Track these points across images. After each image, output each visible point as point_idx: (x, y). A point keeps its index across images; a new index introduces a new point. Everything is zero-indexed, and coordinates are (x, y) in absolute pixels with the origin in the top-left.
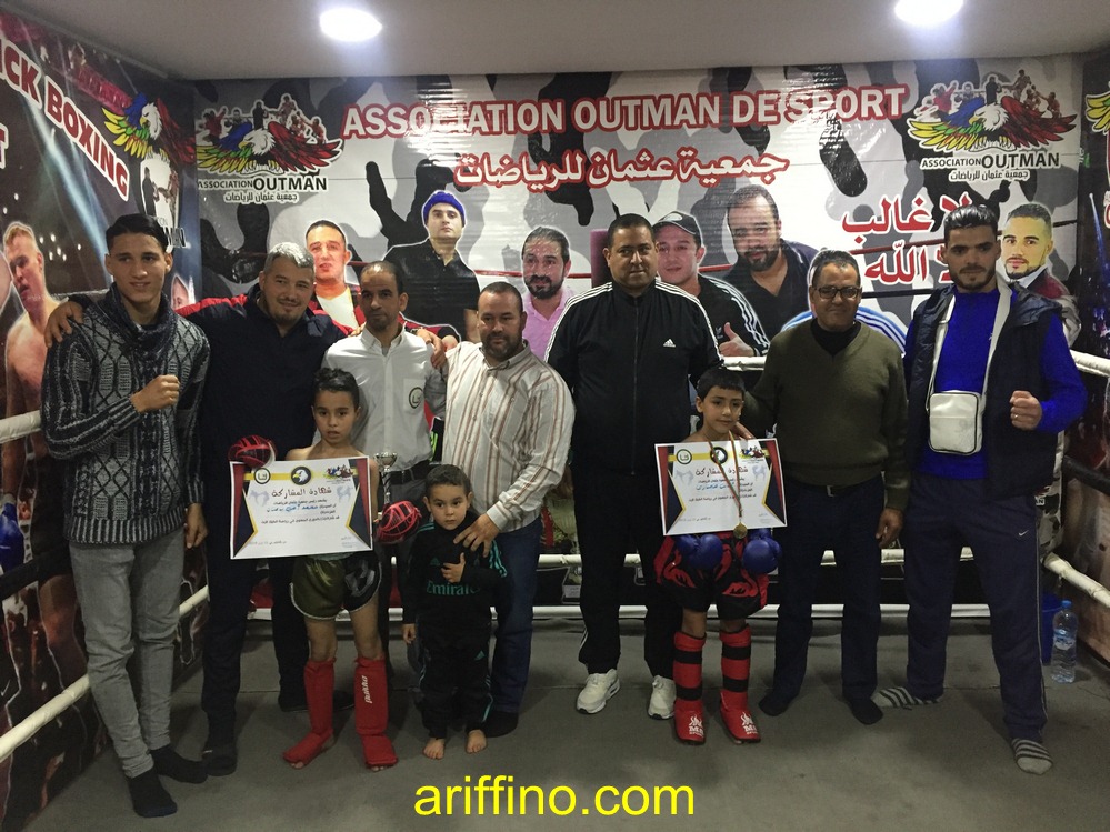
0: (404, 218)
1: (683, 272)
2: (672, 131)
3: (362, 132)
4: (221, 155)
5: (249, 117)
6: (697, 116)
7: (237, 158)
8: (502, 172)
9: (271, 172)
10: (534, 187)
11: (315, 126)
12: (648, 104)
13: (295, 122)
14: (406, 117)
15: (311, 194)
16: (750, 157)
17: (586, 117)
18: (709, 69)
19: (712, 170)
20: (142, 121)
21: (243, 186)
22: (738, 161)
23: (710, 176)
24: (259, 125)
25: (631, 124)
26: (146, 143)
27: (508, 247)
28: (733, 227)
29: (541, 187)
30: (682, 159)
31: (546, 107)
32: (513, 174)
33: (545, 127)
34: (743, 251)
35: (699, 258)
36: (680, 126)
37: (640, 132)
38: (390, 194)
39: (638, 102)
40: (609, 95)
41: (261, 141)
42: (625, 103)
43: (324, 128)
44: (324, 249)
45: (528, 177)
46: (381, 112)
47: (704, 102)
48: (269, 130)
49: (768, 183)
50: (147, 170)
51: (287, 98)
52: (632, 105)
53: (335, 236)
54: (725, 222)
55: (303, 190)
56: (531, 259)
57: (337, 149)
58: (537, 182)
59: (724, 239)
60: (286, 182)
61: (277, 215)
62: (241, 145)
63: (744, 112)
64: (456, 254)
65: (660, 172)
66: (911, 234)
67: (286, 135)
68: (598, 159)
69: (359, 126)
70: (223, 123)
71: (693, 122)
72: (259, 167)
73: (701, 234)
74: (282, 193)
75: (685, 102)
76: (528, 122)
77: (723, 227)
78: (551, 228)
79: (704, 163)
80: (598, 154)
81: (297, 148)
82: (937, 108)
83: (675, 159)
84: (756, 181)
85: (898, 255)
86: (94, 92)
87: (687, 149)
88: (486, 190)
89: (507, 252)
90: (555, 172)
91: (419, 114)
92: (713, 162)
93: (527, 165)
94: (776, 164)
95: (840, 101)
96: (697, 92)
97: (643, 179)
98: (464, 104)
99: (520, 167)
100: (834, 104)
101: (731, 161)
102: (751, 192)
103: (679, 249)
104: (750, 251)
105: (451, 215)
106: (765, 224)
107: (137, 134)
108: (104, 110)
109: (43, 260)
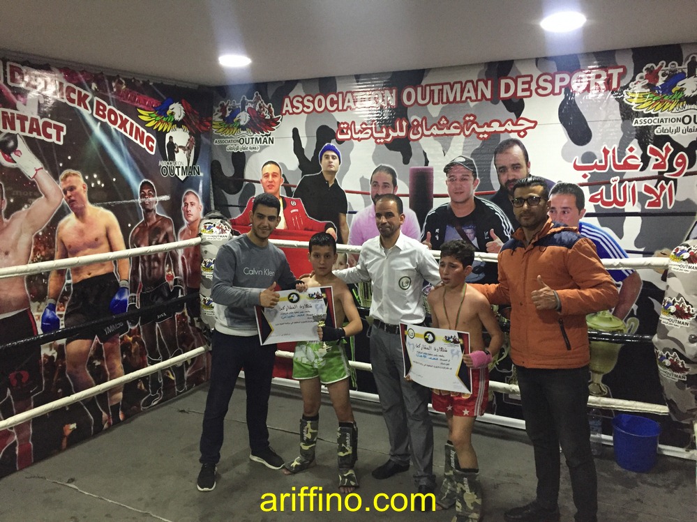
0: (310, 160)
1: (465, 194)
2: (461, 104)
3: (291, 111)
4: (226, 126)
5: (239, 105)
6: (477, 96)
7: (233, 127)
8: (361, 132)
9: (247, 135)
10: (378, 141)
11: (269, 109)
12: (447, 87)
13: (260, 107)
14: (313, 102)
15: (265, 147)
16: (511, 120)
17: (409, 99)
18: (485, 63)
19: (486, 129)
20: (168, 113)
21: (235, 143)
22: (503, 123)
23: (485, 132)
24: (243, 109)
25: (436, 101)
26: (171, 124)
27: (363, 177)
28: (498, 166)
29: (382, 141)
30: (466, 122)
31: (387, 92)
32: (368, 133)
33: (386, 105)
34: (503, 184)
35: (475, 186)
36: (466, 101)
37: (441, 106)
38: (304, 146)
39: (440, 87)
40: (423, 83)
41: (244, 118)
42: (432, 88)
43: (273, 109)
44: (270, 177)
45: (376, 135)
46: (300, 100)
47: (481, 85)
48: (248, 112)
49: (523, 137)
50: (171, 137)
51: (257, 94)
52: (436, 89)
53: (275, 169)
54: (493, 162)
55: (262, 144)
56: (375, 184)
57: (279, 121)
58: (380, 138)
59: (491, 174)
60: (254, 140)
61: (249, 157)
62: (234, 120)
63: (507, 91)
64: (335, 179)
65: (453, 131)
66: (624, 173)
67: (256, 115)
68: (415, 123)
69: (290, 108)
70: (227, 108)
71: (474, 98)
72: (242, 132)
73: (477, 170)
74: (252, 146)
75: (469, 86)
77: (491, 167)
78: (387, 165)
79: (480, 125)
80: (416, 120)
81: (260, 121)
82: (647, 81)
83: (462, 122)
84: (514, 136)
85: (615, 187)
86: (132, 102)
87: (469, 116)
88: (353, 143)
89: (362, 180)
90: (390, 132)
91: (320, 100)
92: (486, 124)
93: (375, 128)
94: (527, 124)
95: (574, 81)
96: (477, 79)
97: (442, 135)
98: (342, 93)
99: (371, 129)
100: (570, 82)
101: (499, 123)
102: (511, 143)
103: (463, 179)
104: (508, 182)
105: (334, 158)
106: (519, 164)
107: (164, 119)
108: (139, 111)
109: (87, 187)
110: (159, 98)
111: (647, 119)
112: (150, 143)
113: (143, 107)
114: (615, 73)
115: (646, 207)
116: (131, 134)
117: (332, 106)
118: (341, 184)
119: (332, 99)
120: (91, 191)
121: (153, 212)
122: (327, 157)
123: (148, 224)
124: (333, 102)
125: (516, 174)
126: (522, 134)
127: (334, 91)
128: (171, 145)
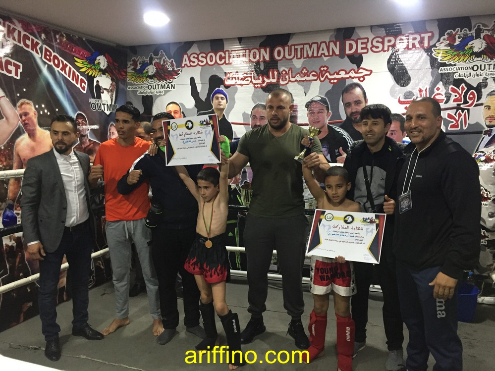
0: (204, 101)
1: (321, 123)
2: (317, 58)
3: (189, 65)
4: (137, 76)
5: (148, 60)
6: (329, 52)
7: (143, 77)
8: (243, 79)
9: (154, 82)
10: (256, 86)
11: (172, 63)
12: (307, 47)
13: (164, 62)
14: (206, 58)
15: (168, 91)
16: (353, 70)
17: (279, 55)
18: (335, 29)
19: (336, 76)
21: (144, 88)
22: (348, 72)
23: (334, 79)
24: (151, 63)
25: (299, 56)
26: (98, 71)
27: (245, 112)
28: (345, 103)
29: (259, 85)
30: (321, 71)
31: (262, 51)
32: (248, 80)
33: (262, 59)
34: (349, 114)
35: (328, 117)
36: (321, 56)
37: (302, 60)
38: (199, 90)
39: (302, 46)
40: (289, 44)
41: (151, 70)
42: (296, 47)
43: (175, 63)
44: (173, 113)
45: (255, 82)
46: (196, 56)
47: (332, 45)
48: (155, 66)
49: (362, 81)
50: (98, 81)
51: (162, 52)
52: (299, 47)
53: (177, 108)
55: (166, 89)
56: (254, 117)
57: (179, 72)
58: (257, 84)
59: (340, 111)
60: (160, 86)
61: (156, 99)
62: (144, 72)
63: (350, 49)
64: (224, 115)
65: (311, 78)
67: (161, 67)
68: (284, 72)
69: (188, 62)
70: (138, 63)
71: (327, 54)
72: (150, 80)
73: (329, 106)
74: (158, 91)
76: (255, 57)
78: (263, 104)
79: (331, 73)
80: (284, 70)
81: (165, 72)
82: (448, 42)
83: (318, 72)
86: (70, 51)
87: (324, 67)
88: (237, 87)
89: (244, 114)
90: (265, 79)
91: (211, 56)
92: (335, 72)
93: (254, 76)
94: (365, 72)
95: (398, 41)
96: (329, 40)
97: (303, 81)
98: (228, 51)
99: (251, 77)
100: (395, 43)
101: (344, 72)
102: (353, 86)
103: (319, 113)
104: (352, 113)
105: (222, 98)
106: (359, 101)
107: (93, 67)
108: (75, 58)
109: (37, 114)
110: (89, 50)
111: (449, 67)
112: (83, 84)
113: (77, 55)
114: (426, 36)
115: (449, 129)
116: (69, 76)
117: (221, 60)
118: (228, 118)
119: (221, 56)
120: (40, 117)
121: (86, 137)
122: (217, 98)
123: (83, 146)
124: (221, 58)
125: (357, 107)
126: (362, 79)
127: (222, 50)
128: (98, 87)
